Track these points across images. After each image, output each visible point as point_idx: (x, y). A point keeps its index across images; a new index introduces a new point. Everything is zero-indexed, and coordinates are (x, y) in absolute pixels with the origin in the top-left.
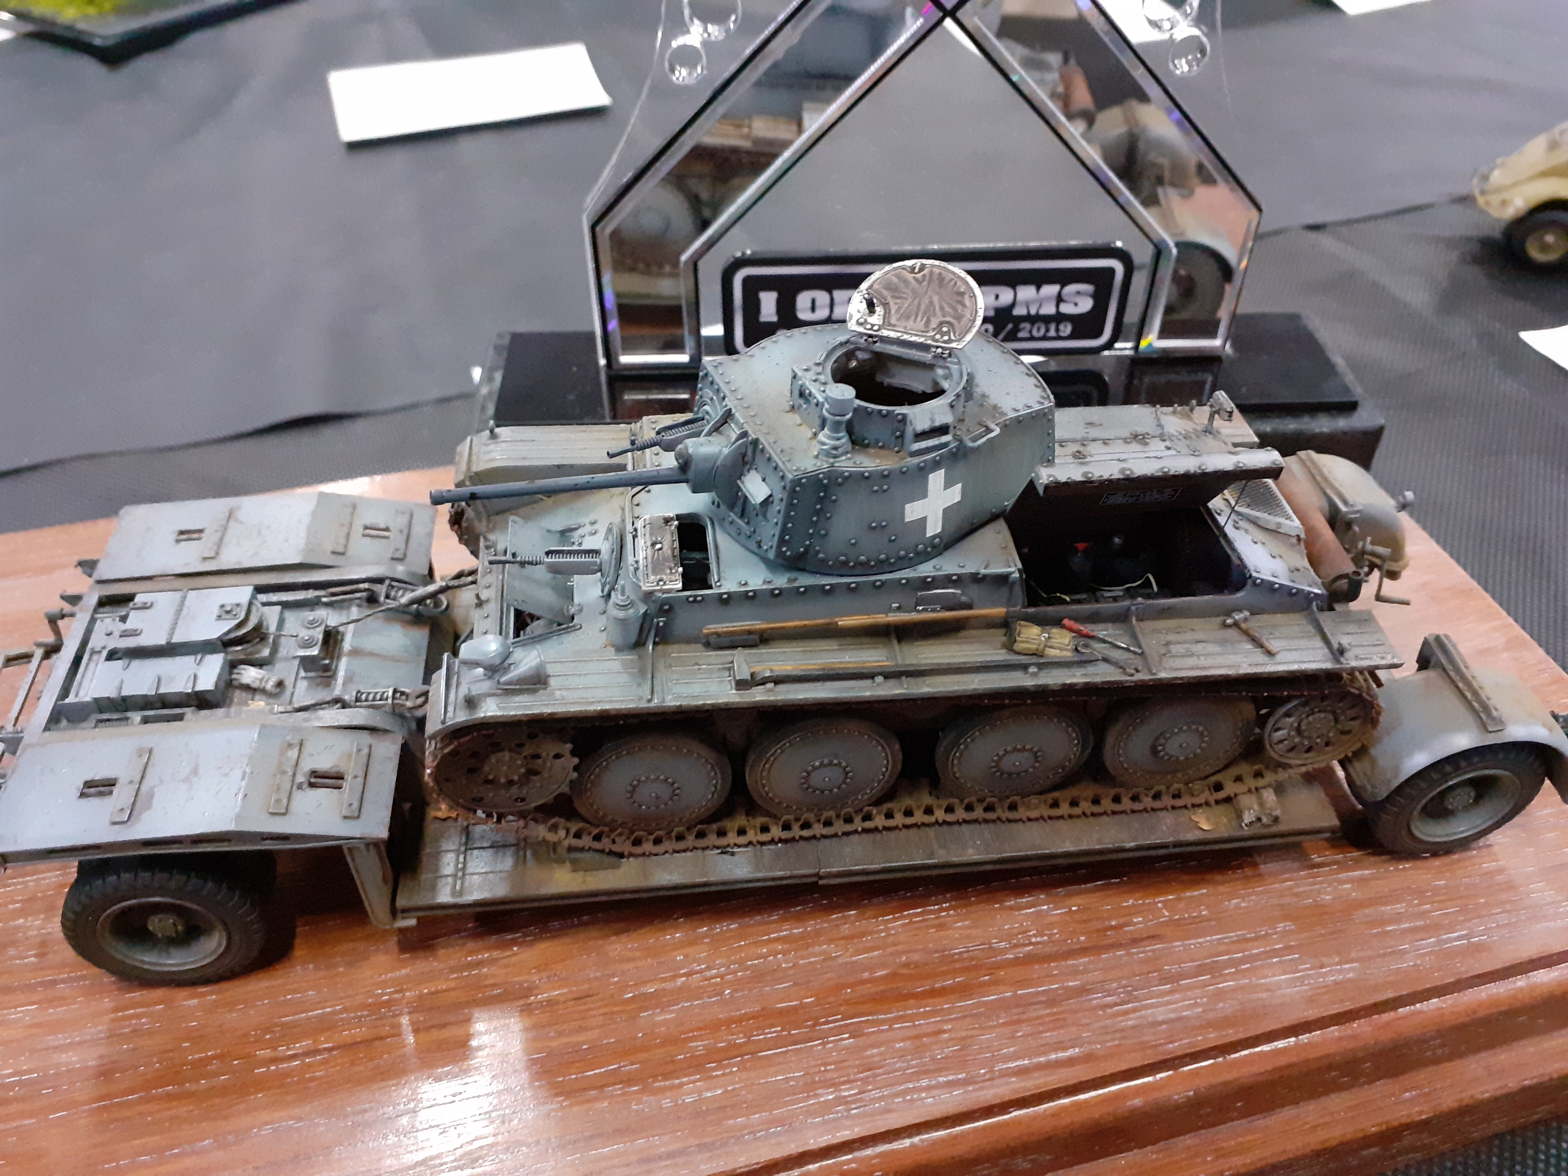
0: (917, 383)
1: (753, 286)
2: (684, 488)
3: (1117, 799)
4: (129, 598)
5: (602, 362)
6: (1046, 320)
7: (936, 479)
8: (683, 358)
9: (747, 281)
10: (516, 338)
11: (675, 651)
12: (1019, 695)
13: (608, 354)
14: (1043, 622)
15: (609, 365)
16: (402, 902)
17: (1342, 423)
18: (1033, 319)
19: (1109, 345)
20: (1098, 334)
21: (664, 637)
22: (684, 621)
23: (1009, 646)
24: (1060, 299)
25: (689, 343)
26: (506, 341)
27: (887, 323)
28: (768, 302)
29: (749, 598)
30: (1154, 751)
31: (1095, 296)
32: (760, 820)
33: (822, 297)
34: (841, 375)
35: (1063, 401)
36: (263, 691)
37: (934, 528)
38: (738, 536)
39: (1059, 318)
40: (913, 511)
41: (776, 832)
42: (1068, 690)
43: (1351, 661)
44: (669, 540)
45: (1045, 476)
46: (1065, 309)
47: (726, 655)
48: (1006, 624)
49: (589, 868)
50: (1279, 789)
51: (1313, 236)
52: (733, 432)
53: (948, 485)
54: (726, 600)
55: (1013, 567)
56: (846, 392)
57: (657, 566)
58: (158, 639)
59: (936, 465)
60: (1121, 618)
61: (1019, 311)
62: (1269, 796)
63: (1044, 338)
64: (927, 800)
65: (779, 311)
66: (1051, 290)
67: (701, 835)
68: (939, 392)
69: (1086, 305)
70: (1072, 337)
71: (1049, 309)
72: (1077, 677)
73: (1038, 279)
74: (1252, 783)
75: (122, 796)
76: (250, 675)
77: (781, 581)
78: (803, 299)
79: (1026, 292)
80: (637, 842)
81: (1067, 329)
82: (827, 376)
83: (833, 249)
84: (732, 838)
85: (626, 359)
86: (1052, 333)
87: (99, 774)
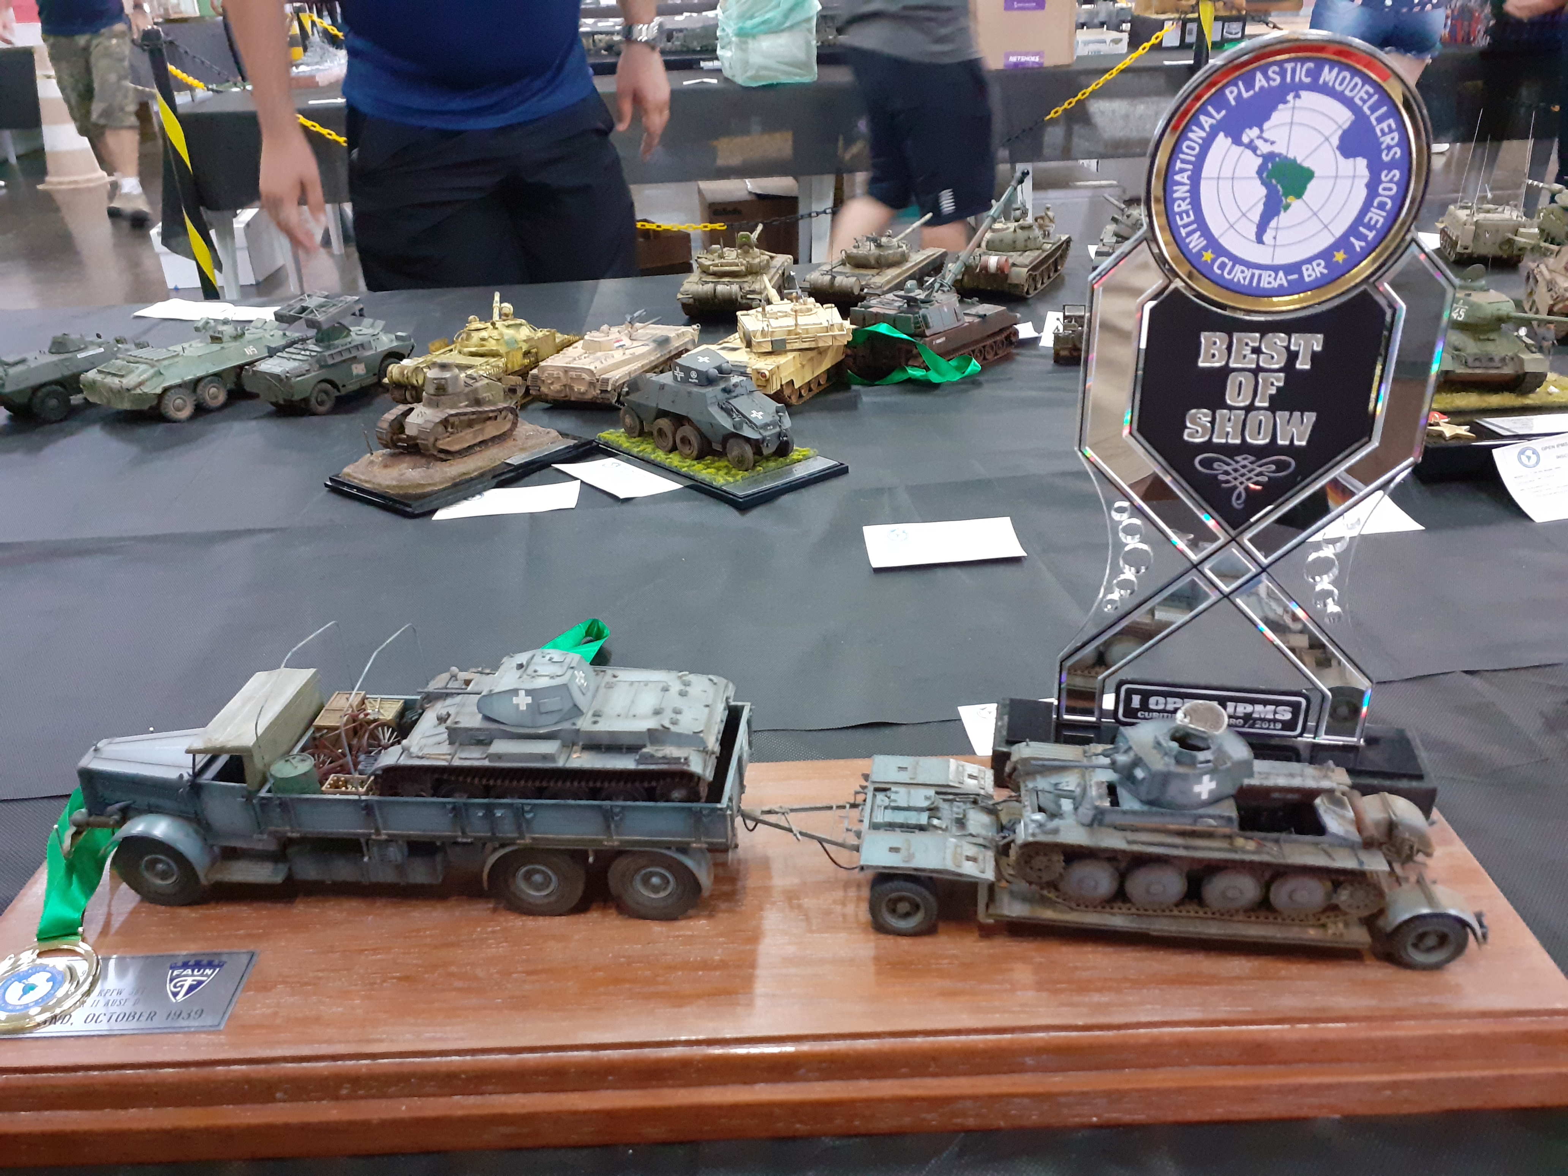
0: (1201, 744)
1: (1130, 693)
2: (1111, 771)
3: (1275, 918)
4: (889, 789)
5: (1055, 716)
6: (1269, 721)
7: (1206, 778)
8: (1093, 719)
9: (1127, 690)
10: (1012, 701)
11: (1103, 829)
12: (1234, 862)
13: (1058, 714)
14: (1247, 838)
15: (1058, 718)
16: (991, 911)
17: (1414, 784)
18: (1263, 720)
19: (1301, 735)
20: (1294, 729)
21: (1101, 824)
22: (1108, 819)
23: (1231, 844)
24: (1275, 713)
25: (1096, 713)
26: (1008, 702)
27: (1191, 722)
28: (1136, 700)
29: (1134, 813)
30: (1290, 897)
31: (1292, 713)
32: (1129, 905)
33: (1161, 700)
34: (1174, 739)
35: (1257, 757)
36: (941, 828)
37: (1205, 796)
38: (1130, 791)
39: (1275, 721)
40: (1197, 789)
41: (1133, 910)
42: (1251, 863)
43: (1366, 867)
44: (1104, 790)
45: (1247, 782)
46: (1278, 717)
47: (1124, 833)
48: (1229, 837)
49: (1062, 912)
50: (1346, 925)
51: (1468, 677)
52: (1132, 754)
53: (1211, 780)
54: (1125, 813)
55: (1234, 814)
56: (1175, 745)
57: (1100, 797)
58: (905, 805)
59: (1206, 773)
60: (1277, 841)
61: (1255, 715)
62: (1341, 925)
63: (1268, 729)
64: (1197, 908)
65: (1141, 704)
66: (1271, 708)
67: (1103, 907)
68: (1208, 748)
69: (1288, 716)
70: (1282, 729)
71: (1270, 716)
72: (1256, 858)
73: (1265, 703)
74: (1332, 919)
75: (904, 852)
76: (935, 822)
77: (1146, 808)
78: (1152, 700)
79: (1259, 708)
80: (1078, 905)
81: (1279, 726)
82: (1168, 738)
83: (1169, 680)
84: (1116, 910)
85: (1066, 717)
86: (1272, 726)
87: (895, 845)
